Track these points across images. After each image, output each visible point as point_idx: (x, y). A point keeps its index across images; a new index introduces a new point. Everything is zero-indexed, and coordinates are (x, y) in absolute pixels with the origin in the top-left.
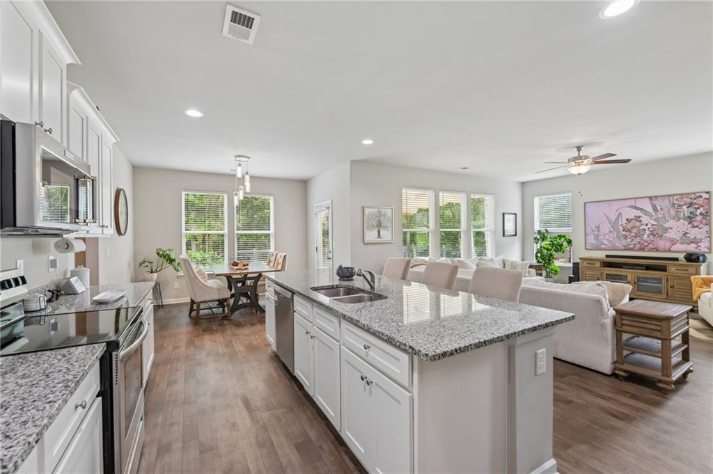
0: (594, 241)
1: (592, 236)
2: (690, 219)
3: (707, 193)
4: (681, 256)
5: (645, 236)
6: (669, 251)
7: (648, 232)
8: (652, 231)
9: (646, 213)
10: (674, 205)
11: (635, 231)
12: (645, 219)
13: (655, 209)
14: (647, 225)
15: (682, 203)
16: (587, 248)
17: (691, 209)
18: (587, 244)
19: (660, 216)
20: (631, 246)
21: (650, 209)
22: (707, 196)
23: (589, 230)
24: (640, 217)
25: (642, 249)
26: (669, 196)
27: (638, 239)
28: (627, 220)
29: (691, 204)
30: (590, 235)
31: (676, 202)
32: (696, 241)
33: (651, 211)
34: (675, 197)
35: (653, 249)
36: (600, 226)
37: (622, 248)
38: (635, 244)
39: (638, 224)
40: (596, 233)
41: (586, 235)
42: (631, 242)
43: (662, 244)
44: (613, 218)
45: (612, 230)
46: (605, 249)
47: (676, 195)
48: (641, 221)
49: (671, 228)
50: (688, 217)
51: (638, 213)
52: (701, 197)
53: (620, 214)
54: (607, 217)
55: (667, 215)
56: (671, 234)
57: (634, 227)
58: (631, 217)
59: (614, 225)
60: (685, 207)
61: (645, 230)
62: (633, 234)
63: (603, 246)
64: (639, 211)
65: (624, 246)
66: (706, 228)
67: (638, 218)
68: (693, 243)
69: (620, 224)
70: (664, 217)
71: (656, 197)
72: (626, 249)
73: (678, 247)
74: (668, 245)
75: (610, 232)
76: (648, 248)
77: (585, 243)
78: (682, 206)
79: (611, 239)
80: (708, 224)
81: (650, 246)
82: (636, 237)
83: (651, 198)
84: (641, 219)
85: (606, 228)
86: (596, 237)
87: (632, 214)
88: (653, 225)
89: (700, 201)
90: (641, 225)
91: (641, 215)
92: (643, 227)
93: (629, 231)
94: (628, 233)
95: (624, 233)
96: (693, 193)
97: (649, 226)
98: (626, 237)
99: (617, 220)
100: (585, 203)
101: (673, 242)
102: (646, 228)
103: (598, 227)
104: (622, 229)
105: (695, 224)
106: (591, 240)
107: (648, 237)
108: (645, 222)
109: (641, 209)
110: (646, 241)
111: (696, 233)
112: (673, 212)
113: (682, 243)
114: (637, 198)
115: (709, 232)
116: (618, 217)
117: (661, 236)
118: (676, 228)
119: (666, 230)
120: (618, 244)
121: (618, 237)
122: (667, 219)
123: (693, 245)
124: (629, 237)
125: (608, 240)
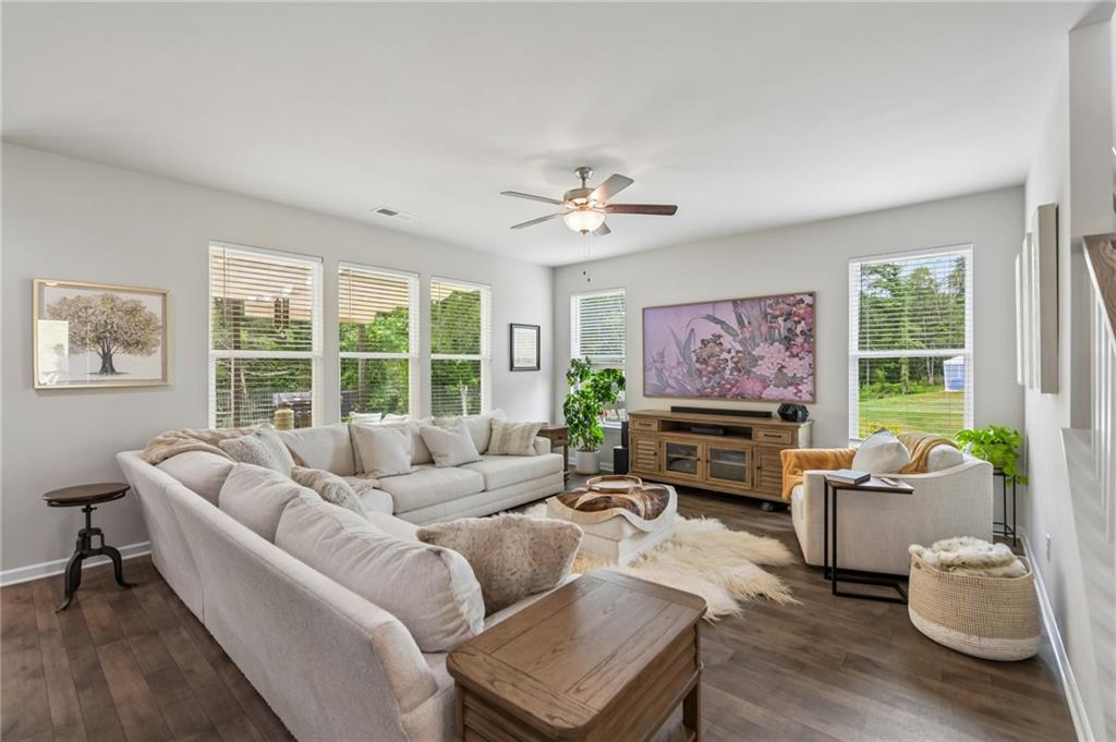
0: (656, 381)
1: (653, 370)
2: (788, 341)
3: (811, 295)
4: (774, 408)
5: (728, 372)
6: (760, 399)
7: (731, 365)
8: (736, 363)
9: (728, 329)
10: (766, 314)
11: (713, 362)
12: (727, 340)
13: (741, 322)
14: (729, 352)
15: (778, 313)
16: (647, 393)
17: (790, 324)
18: (647, 387)
19: (748, 335)
20: (708, 390)
21: (734, 324)
22: (808, 300)
23: (649, 360)
24: (720, 336)
25: (722, 396)
26: (760, 299)
27: (717, 378)
28: (702, 341)
29: (789, 316)
30: (650, 369)
31: (769, 311)
32: (795, 382)
33: (736, 326)
34: (769, 302)
35: (737, 395)
36: (665, 354)
37: (695, 393)
38: (713, 388)
39: (717, 349)
40: (659, 365)
41: (644, 368)
42: (708, 382)
43: (751, 386)
44: (683, 337)
45: (681, 360)
46: (671, 396)
47: (768, 298)
48: (721, 344)
49: (762, 358)
50: (786, 338)
51: (718, 329)
52: (802, 301)
53: (693, 330)
54: (674, 335)
55: (757, 333)
56: (765, 369)
57: (711, 356)
58: (708, 337)
59: (684, 350)
60: (780, 320)
61: (727, 360)
62: (710, 369)
63: (669, 390)
64: (719, 326)
65: (698, 390)
66: (808, 359)
67: (717, 339)
68: (791, 384)
69: (693, 349)
70: (753, 337)
71: (742, 300)
72: (701, 397)
73: (772, 392)
74: (758, 388)
75: (679, 363)
76: (730, 394)
77: (644, 383)
78: (777, 317)
79: (680, 377)
80: (812, 351)
81: (734, 389)
82: (714, 374)
83: (735, 302)
84: (722, 340)
85: (672, 356)
86: (660, 372)
87: (707, 330)
88: (738, 352)
89: (801, 310)
90: (722, 351)
91: (722, 332)
92: (725, 355)
93: (705, 362)
94: (704, 366)
95: (698, 365)
96: (793, 295)
97: (733, 353)
98: (701, 373)
99: (688, 341)
100: (644, 310)
101: (765, 384)
102: (728, 356)
103: (662, 355)
104: (694, 359)
105: (795, 350)
106: (653, 380)
107: (731, 374)
108: (727, 346)
109: (722, 323)
110: (728, 381)
111: (796, 367)
112: (764, 329)
113: (777, 386)
114: (715, 303)
115: (813, 366)
116: (690, 336)
117: (748, 372)
118: (770, 357)
119: (755, 360)
120: (689, 388)
121: (690, 373)
122: (757, 340)
123: (792, 389)
124: (704, 373)
125: (675, 378)
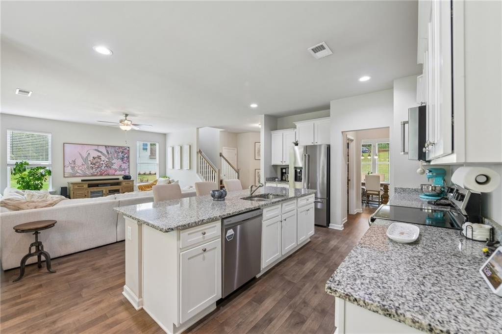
0: (71, 171)
1: (70, 167)
2: (122, 159)
3: (129, 147)
4: (121, 178)
5: (103, 167)
6: (114, 175)
7: (104, 165)
8: (106, 165)
9: (103, 154)
11: (98, 164)
12: (103, 158)
13: (108, 153)
14: (104, 161)
15: (119, 151)
16: (65, 176)
17: (123, 154)
18: (65, 174)
19: (110, 157)
20: (96, 173)
21: (105, 152)
22: (128, 149)
23: (67, 163)
24: (100, 156)
25: (101, 175)
26: (114, 147)
27: (99, 169)
28: (93, 157)
29: (123, 152)
30: (68, 167)
31: (117, 150)
32: (124, 170)
33: (106, 154)
35: (106, 174)
36: (76, 161)
37: (90, 175)
38: (97, 172)
39: (99, 160)
40: (72, 165)
41: (64, 167)
42: (96, 171)
43: (111, 172)
44: (85, 156)
45: (84, 163)
46: (79, 176)
47: (117, 147)
48: (101, 159)
49: (115, 163)
51: (100, 154)
52: (126, 149)
53: (89, 153)
54: (80, 154)
55: (113, 156)
56: (115, 167)
57: (97, 162)
58: (96, 156)
59: (85, 160)
60: (120, 153)
62: (96, 166)
63: (78, 174)
64: (100, 153)
66: (128, 164)
67: (99, 157)
69: (89, 160)
71: (108, 146)
72: (93, 176)
73: (118, 173)
74: (114, 172)
75: (83, 165)
76: (104, 174)
77: (64, 172)
79: (83, 169)
80: (129, 162)
82: (98, 168)
83: (106, 146)
85: (79, 162)
86: (73, 168)
87: (96, 154)
88: (107, 161)
89: (126, 151)
91: (101, 155)
92: (102, 162)
93: (94, 164)
94: (94, 166)
95: (91, 165)
96: (124, 147)
97: (105, 162)
98: (92, 168)
99: (87, 157)
100: (64, 144)
101: (116, 170)
102: (103, 163)
103: (74, 161)
104: (90, 163)
105: (124, 161)
106: (69, 170)
108: (103, 159)
109: (101, 152)
110: (103, 170)
111: (124, 166)
112: (115, 155)
113: (119, 171)
114: (98, 145)
115: (129, 165)
116: (88, 155)
117: (111, 167)
118: (117, 163)
119: (113, 164)
120: (87, 173)
121: (88, 168)
122: (113, 158)
123: (123, 172)
124: (94, 168)
125: (81, 170)
